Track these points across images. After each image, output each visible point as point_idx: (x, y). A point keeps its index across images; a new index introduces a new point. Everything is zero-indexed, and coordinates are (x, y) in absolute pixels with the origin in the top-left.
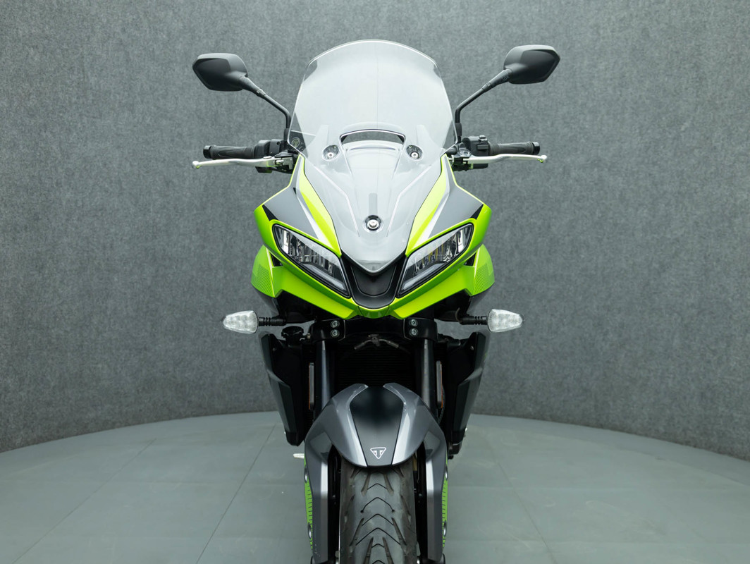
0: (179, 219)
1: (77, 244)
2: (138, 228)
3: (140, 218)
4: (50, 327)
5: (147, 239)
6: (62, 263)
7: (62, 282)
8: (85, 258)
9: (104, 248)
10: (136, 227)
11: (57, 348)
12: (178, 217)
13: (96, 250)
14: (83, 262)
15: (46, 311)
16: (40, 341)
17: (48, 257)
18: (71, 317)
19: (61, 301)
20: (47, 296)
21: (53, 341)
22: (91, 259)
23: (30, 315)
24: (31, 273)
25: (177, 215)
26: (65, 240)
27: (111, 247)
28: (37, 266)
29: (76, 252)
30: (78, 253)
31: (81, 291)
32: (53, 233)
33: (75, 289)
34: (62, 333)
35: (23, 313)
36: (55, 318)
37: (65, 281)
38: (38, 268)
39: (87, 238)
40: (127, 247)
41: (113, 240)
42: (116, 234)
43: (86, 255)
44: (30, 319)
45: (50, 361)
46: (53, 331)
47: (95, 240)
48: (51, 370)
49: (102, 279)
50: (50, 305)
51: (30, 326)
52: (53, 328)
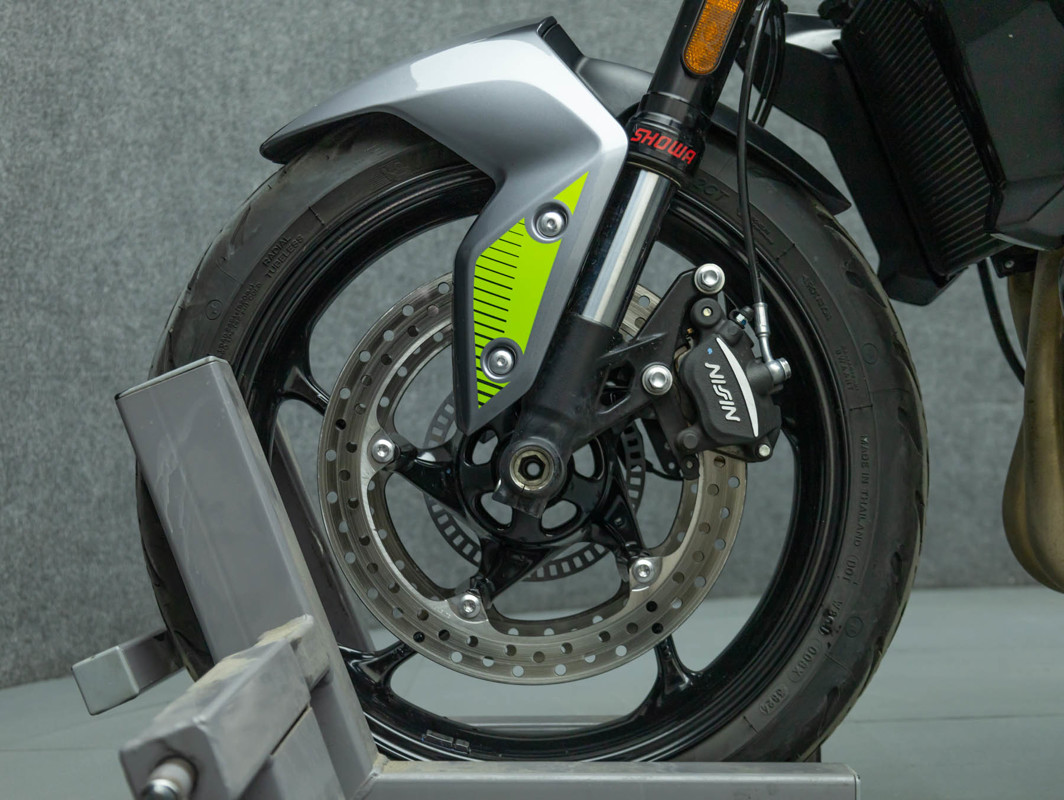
0: (417, 27)
1: (153, 66)
2: (311, 43)
3: (314, 12)
4: (86, 309)
5: (334, 78)
6: (115, 117)
7: (114, 175)
8: (176, 112)
9: (225, 88)
10: (306, 37)
11: (106, 379)
12: (415, 21)
13: (202, 92)
14: (169, 123)
15: (75, 260)
16: (61, 352)
17: (76, 91)
18: (143, 288)
19: (114, 234)
20: (74, 212)
21: (97, 354)
22: (190, 119)
23: (30, 265)
24: (32, 132)
25: (411, 15)
26: (121, 47)
27: (242, 90)
28: (45, 115)
29: (150, 90)
30: (155, 94)
31: (166, 211)
32: (88, 21)
33: (151, 202)
34: (118, 332)
35: (12, 255)
36: (100, 283)
37: (124, 175)
38: (49, 121)
39: (179, 52)
40: (283, 96)
41: (247, 70)
42: (253, 54)
43: (176, 101)
44: (31, 278)
45: (89, 419)
46: (94, 324)
47: (200, 61)
48: (92, 444)
49: (219, 183)
50: (84, 242)
51: (32, 299)
52: (96, 314)
